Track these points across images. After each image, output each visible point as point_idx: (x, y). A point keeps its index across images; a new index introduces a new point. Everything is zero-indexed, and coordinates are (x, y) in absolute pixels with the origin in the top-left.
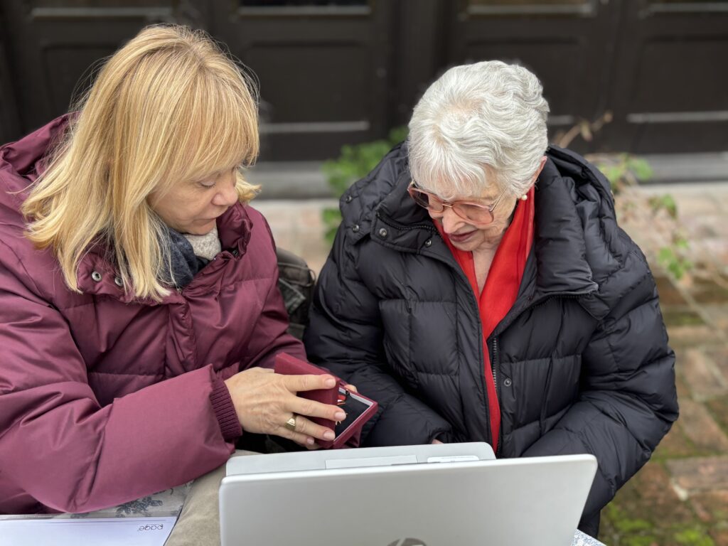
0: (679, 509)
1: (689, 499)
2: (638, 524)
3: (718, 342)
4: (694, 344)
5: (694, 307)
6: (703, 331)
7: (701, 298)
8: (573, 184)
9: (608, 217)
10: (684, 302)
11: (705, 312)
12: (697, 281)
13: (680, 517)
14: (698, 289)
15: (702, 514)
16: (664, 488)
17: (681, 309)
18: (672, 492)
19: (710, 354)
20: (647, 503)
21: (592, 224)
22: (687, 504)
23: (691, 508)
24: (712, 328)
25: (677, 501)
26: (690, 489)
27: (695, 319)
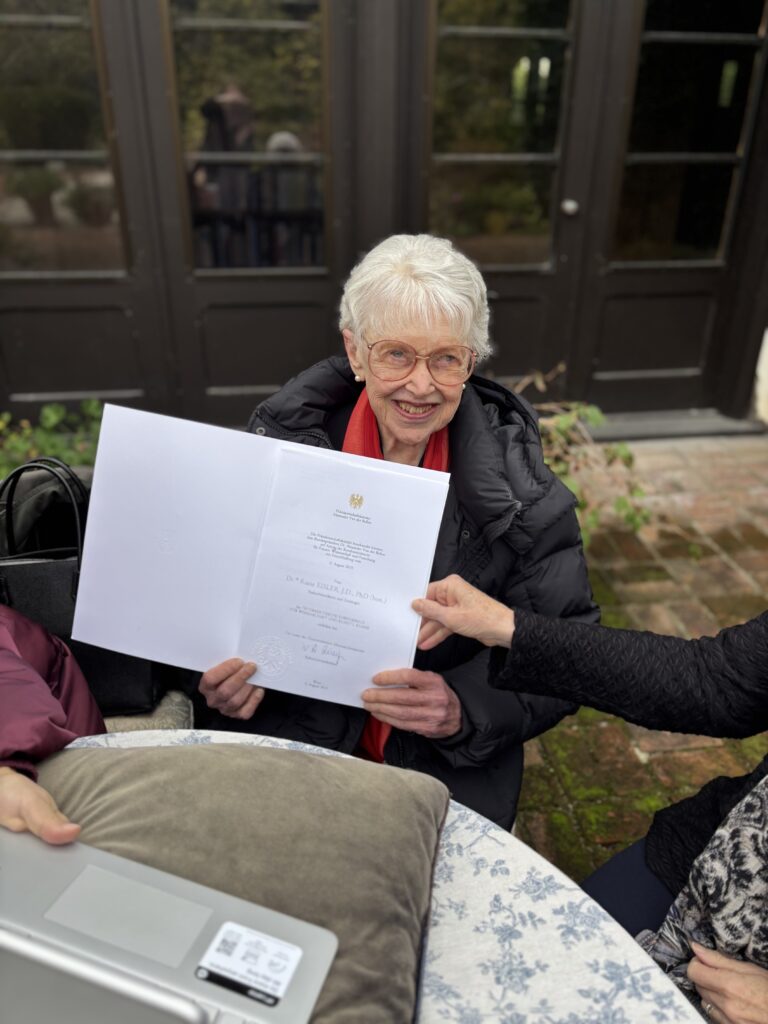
0: (639, 774)
1: (651, 762)
2: (594, 791)
3: (684, 596)
4: (658, 599)
5: (660, 561)
6: (669, 585)
7: (666, 553)
8: (496, 410)
9: (533, 443)
10: (650, 557)
11: (670, 566)
12: (663, 534)
13: (639, 783)
14: (664, 543)
15: (664, 778)
16: (623, 751)
17: (647, 563)
18: (632, 756)
19: (674, 609)
20: (606, 768)
21: (515, 447)
22: (647, 767)
23: (651, 773)
24: (678, 583)
25: (638, 765)
26: (651, 752)
27: (661, 573)
